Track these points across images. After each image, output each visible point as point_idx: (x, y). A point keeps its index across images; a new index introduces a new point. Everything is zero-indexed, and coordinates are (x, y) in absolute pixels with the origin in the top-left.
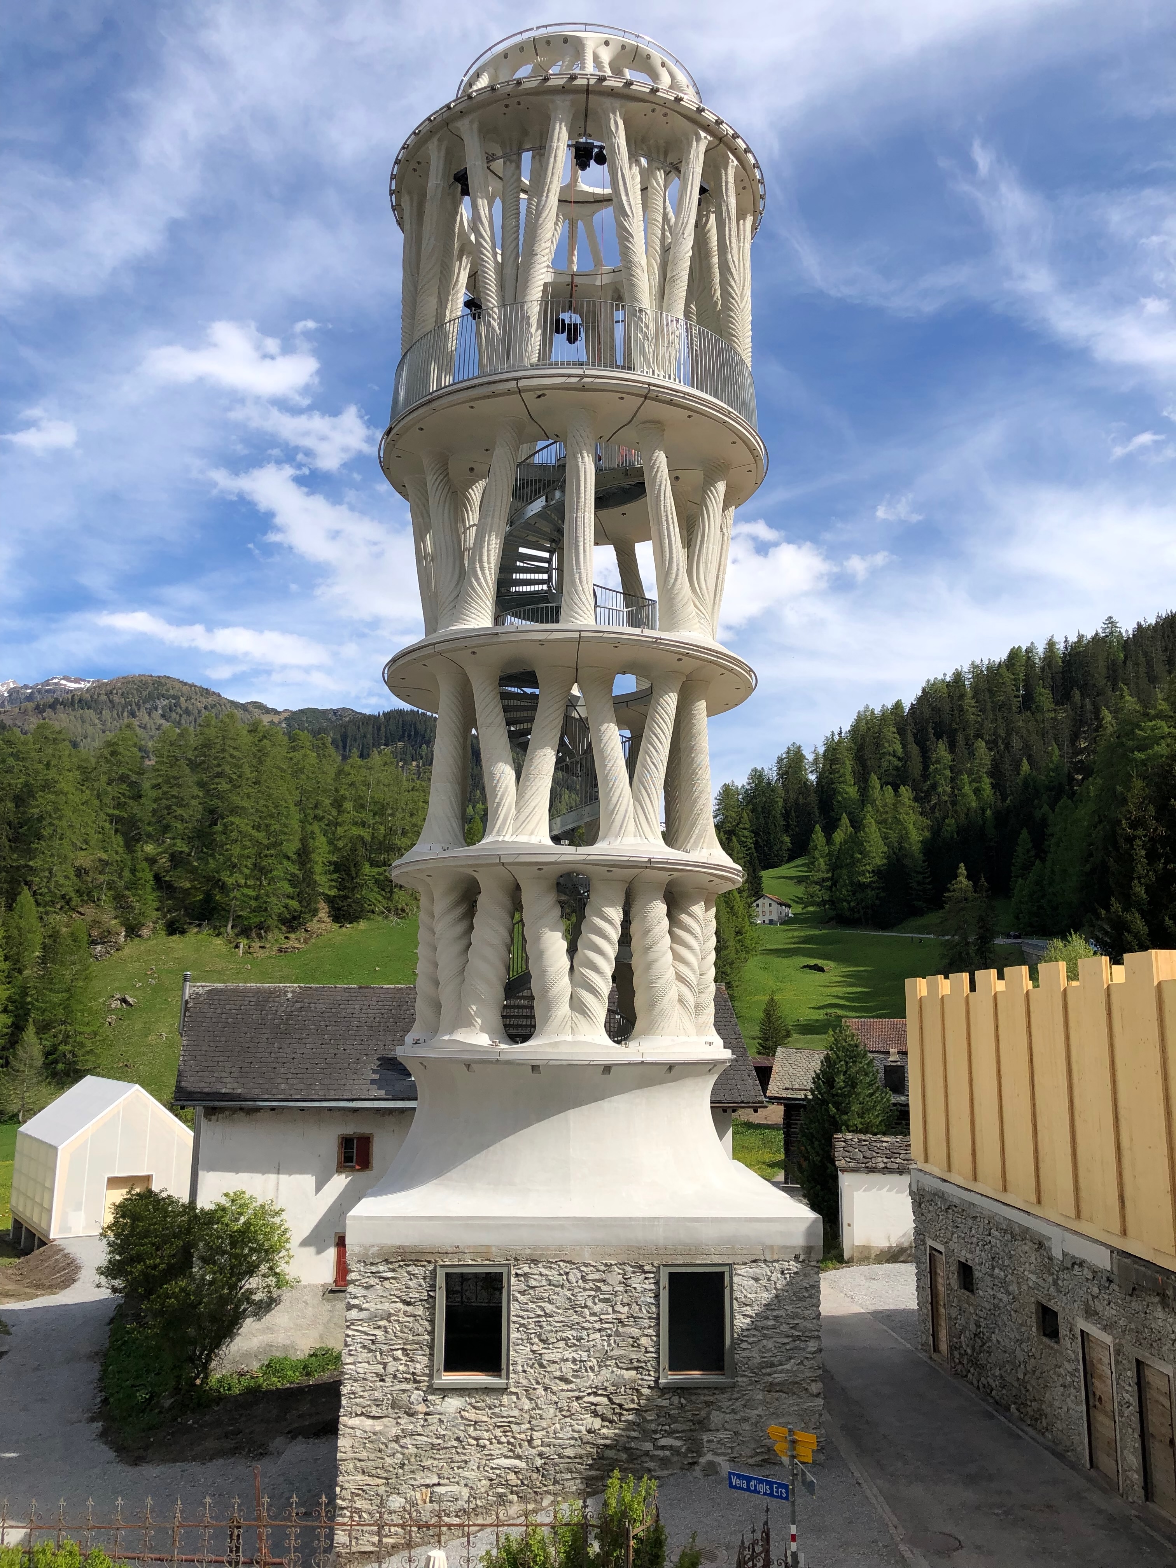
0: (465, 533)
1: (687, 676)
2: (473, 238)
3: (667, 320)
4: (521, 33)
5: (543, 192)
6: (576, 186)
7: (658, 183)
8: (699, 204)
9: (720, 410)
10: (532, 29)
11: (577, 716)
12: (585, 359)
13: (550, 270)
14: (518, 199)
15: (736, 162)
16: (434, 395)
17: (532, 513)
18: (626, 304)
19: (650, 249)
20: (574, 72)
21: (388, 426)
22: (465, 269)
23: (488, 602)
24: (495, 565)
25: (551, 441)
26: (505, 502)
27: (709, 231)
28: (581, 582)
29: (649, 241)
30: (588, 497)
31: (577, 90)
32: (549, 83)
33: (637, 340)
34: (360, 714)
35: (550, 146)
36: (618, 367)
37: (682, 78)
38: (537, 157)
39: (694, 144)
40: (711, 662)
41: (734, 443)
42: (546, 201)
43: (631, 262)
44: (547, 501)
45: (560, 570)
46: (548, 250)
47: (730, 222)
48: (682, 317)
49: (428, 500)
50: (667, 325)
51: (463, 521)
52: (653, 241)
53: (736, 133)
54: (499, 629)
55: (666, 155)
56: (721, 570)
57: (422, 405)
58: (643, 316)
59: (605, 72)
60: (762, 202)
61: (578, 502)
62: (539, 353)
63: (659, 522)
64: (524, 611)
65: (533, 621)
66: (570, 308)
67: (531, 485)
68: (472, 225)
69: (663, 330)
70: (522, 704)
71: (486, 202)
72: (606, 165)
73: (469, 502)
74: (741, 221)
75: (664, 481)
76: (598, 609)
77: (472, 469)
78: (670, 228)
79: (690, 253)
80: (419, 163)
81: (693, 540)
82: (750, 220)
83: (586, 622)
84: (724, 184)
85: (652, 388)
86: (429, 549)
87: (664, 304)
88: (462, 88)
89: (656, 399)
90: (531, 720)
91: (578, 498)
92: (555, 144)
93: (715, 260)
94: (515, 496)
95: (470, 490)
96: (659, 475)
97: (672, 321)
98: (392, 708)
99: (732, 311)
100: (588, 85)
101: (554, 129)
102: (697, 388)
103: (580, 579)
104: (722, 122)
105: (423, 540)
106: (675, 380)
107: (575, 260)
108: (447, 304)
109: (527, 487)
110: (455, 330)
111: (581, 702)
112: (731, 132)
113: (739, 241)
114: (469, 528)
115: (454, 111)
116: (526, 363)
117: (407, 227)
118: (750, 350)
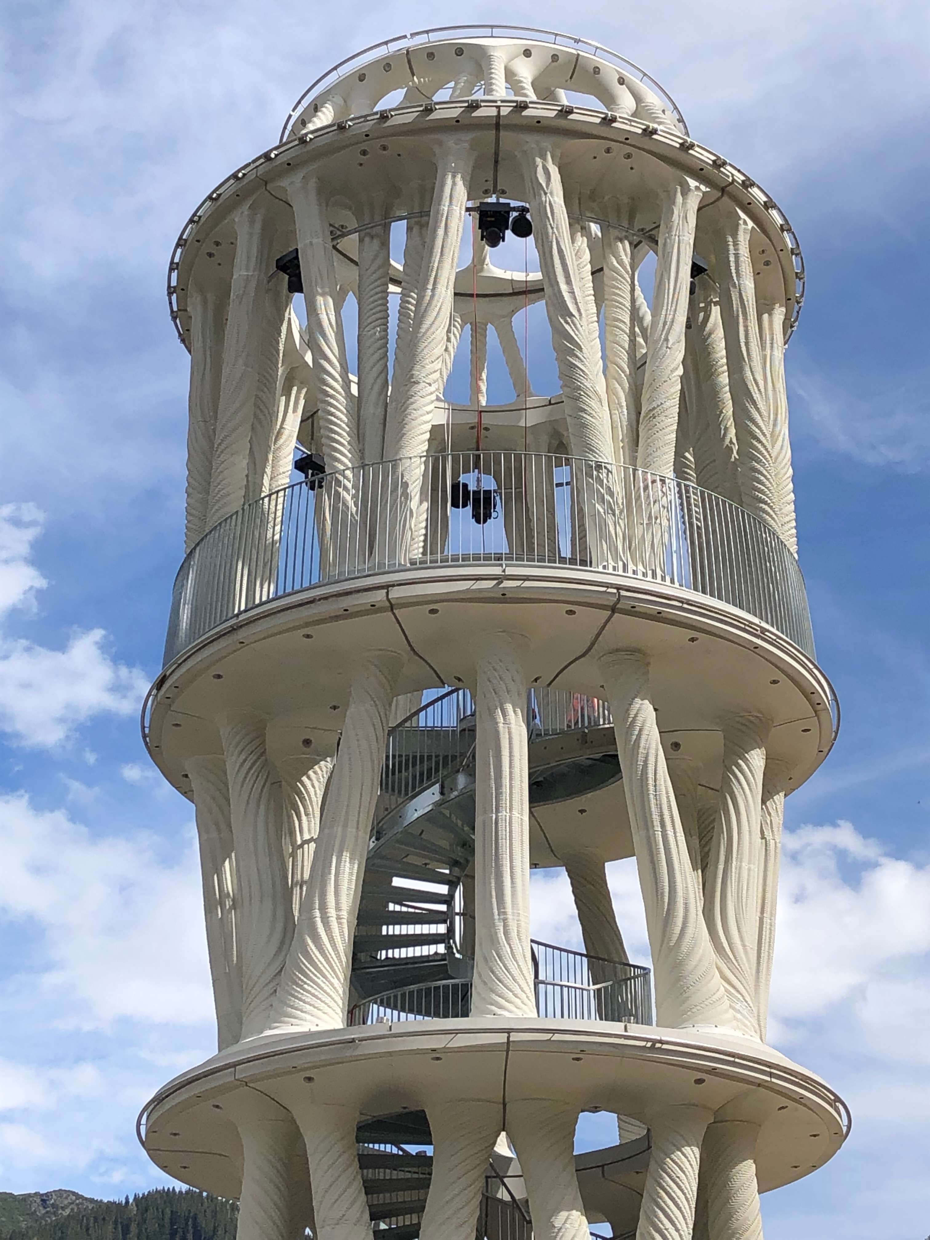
0: (293, 855)
1: (716, 1113)
2: (309, 358)
3: (645, 480)
4: (386, 43)
5: (427, 281)
6: (482, 270)
7: (620, 262)
8: (692, 292)
9: (747, 627)
10: (405, 37)
11: (507, 1198)
12: (504, 549)
13: (442, 405)
14: (386, 293)
15: (751, 224)
16: (241, 618)
17: (416, 815)
18: (575, 456)
19: (612, 367)
20: (474, 97)
21: (158, 672)
22: (295, 411)
23: (335, 981)
24: (350, 913)
25: (447, 689)
26: (366, 798)
27: (710, 334)
28: (507, 939)
29: (608, 353)
30: (516, 783)
31: (482, 124)
32: (433, 116)
33: (594, 514)
34: (92, 1200)
35: (438, 212)
36: (563, 560)
37: (653, 98)
38: (416, 230)
39: (679, 198)
40: (760, 1084)
41: (775, 682)
42: (432, 296)
43: (579, 388)
44: (442, 793)
45: (468, 915)
46: (437, 375)
47: (745, 319)
48: (671, 475)
49: (228, 800)
50: (646, 488)
51: (292, 833)
52: (616, 355)
53: (748, 179)
54: (357, 1032)
55: (631, 218)
56: (768, 909)
57: (220, 636)
58: (603, 476)
59: (526, 95)
60: (799, 283)
61: (499, 794)
62: (425, 541)
63: (647, 825)
64: (403, 995)
65: (419, 1013)
66: (477, 466)
67: (414, 765)
68: (306, 338)
69: (638, 498)
70: (401, 1175)
71: (330, 301)
72: (532, 236)
73: (302, 799)
74: (766, 316)
75: (652, 751)
76: (542, 986)
77: (307, 742)
78: (644, 331)
79: (680, 371)
80: (217, 244)
81: (712, 854)
82: (779, 313)
83: (519, 1014)
84: (732, 259)
85: (623, 593)
86: (229, 885)
87: (640, 454)
88: (289, 127)
89: (632, 612)
90: (420, 1208)
91: (499, 786)
92: (445, 208)
93: (724, 379)
94: (385, 785)
95: (304, 778)
96: (642, 743)
97: (654, 482)
98: (152, 1188)
99: (759, 461)
100: (498, 116)
101: (443, 185)
102: (704, 592)
103: (506, 933)
104: (724, 163)
105: (219, 871)
106: (663, 579)
107: (484, 387)
108: (265, 467)
109: (407, 769)
110: (280, 507)
111: (514, 1169)
112: (740, 178)
113: (763, 348)
114: (301, 846)
115: (275, 163)
116: (402, 559)
117: (197, 344)
118: (794, 524)
